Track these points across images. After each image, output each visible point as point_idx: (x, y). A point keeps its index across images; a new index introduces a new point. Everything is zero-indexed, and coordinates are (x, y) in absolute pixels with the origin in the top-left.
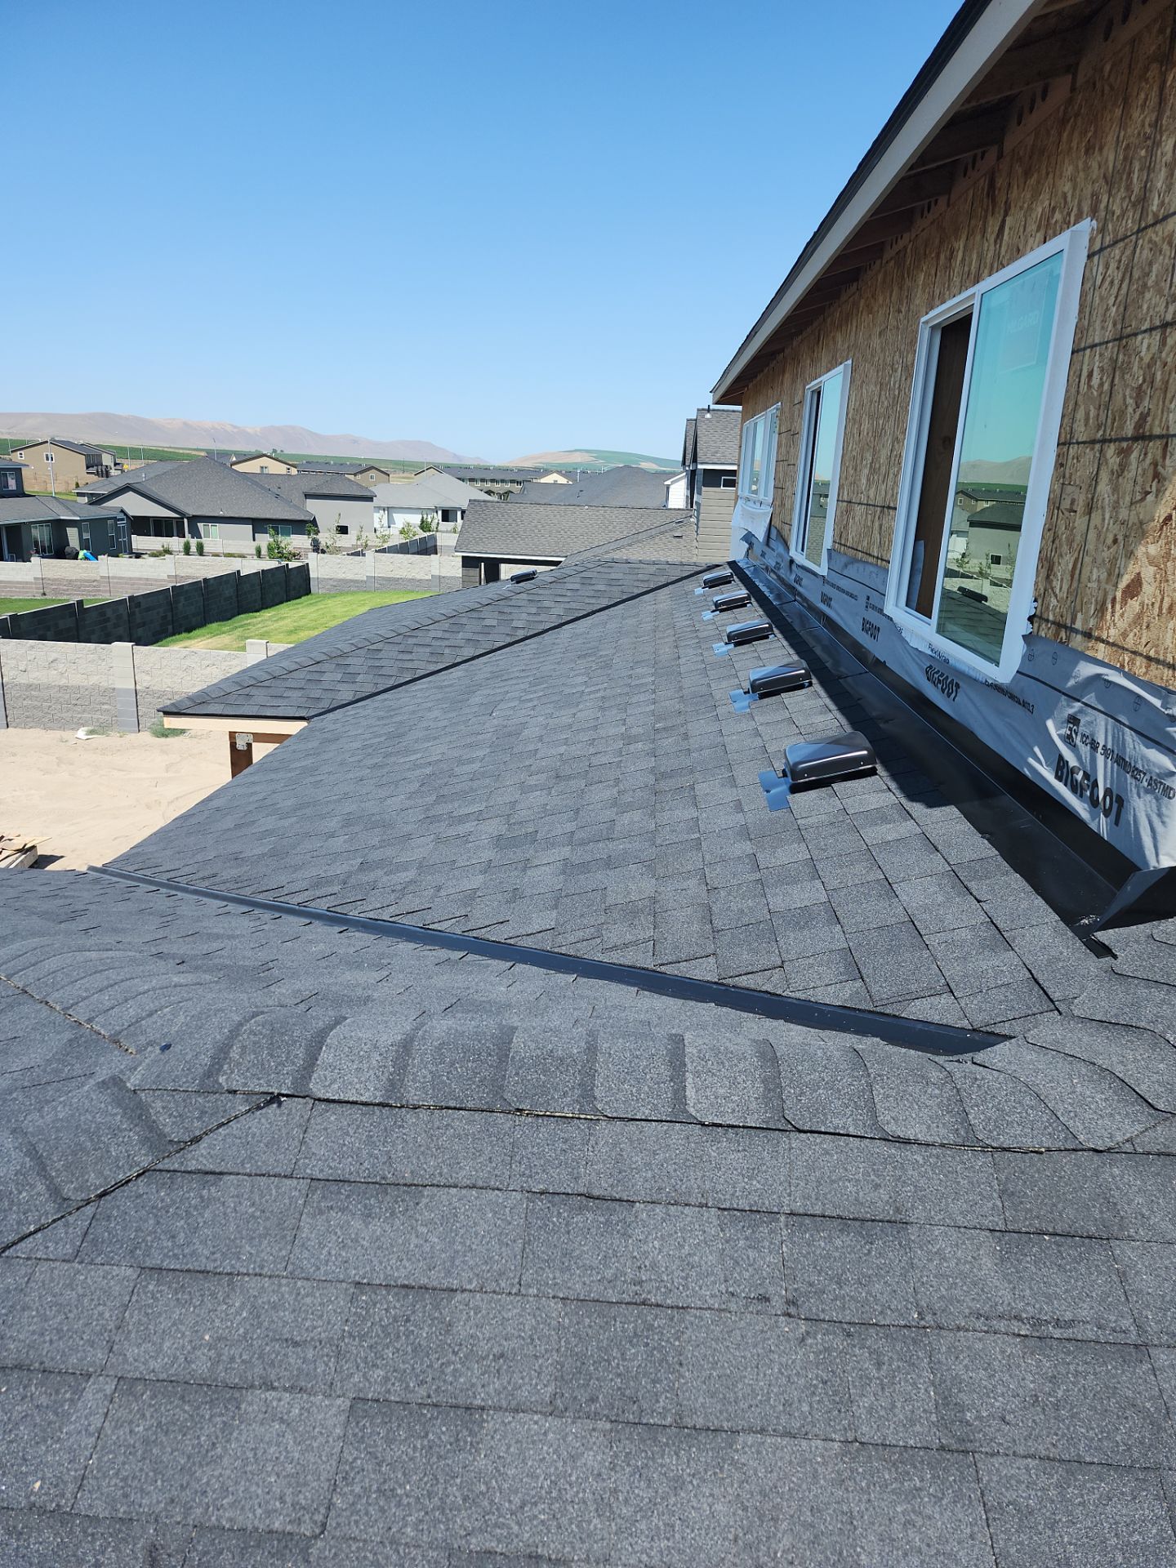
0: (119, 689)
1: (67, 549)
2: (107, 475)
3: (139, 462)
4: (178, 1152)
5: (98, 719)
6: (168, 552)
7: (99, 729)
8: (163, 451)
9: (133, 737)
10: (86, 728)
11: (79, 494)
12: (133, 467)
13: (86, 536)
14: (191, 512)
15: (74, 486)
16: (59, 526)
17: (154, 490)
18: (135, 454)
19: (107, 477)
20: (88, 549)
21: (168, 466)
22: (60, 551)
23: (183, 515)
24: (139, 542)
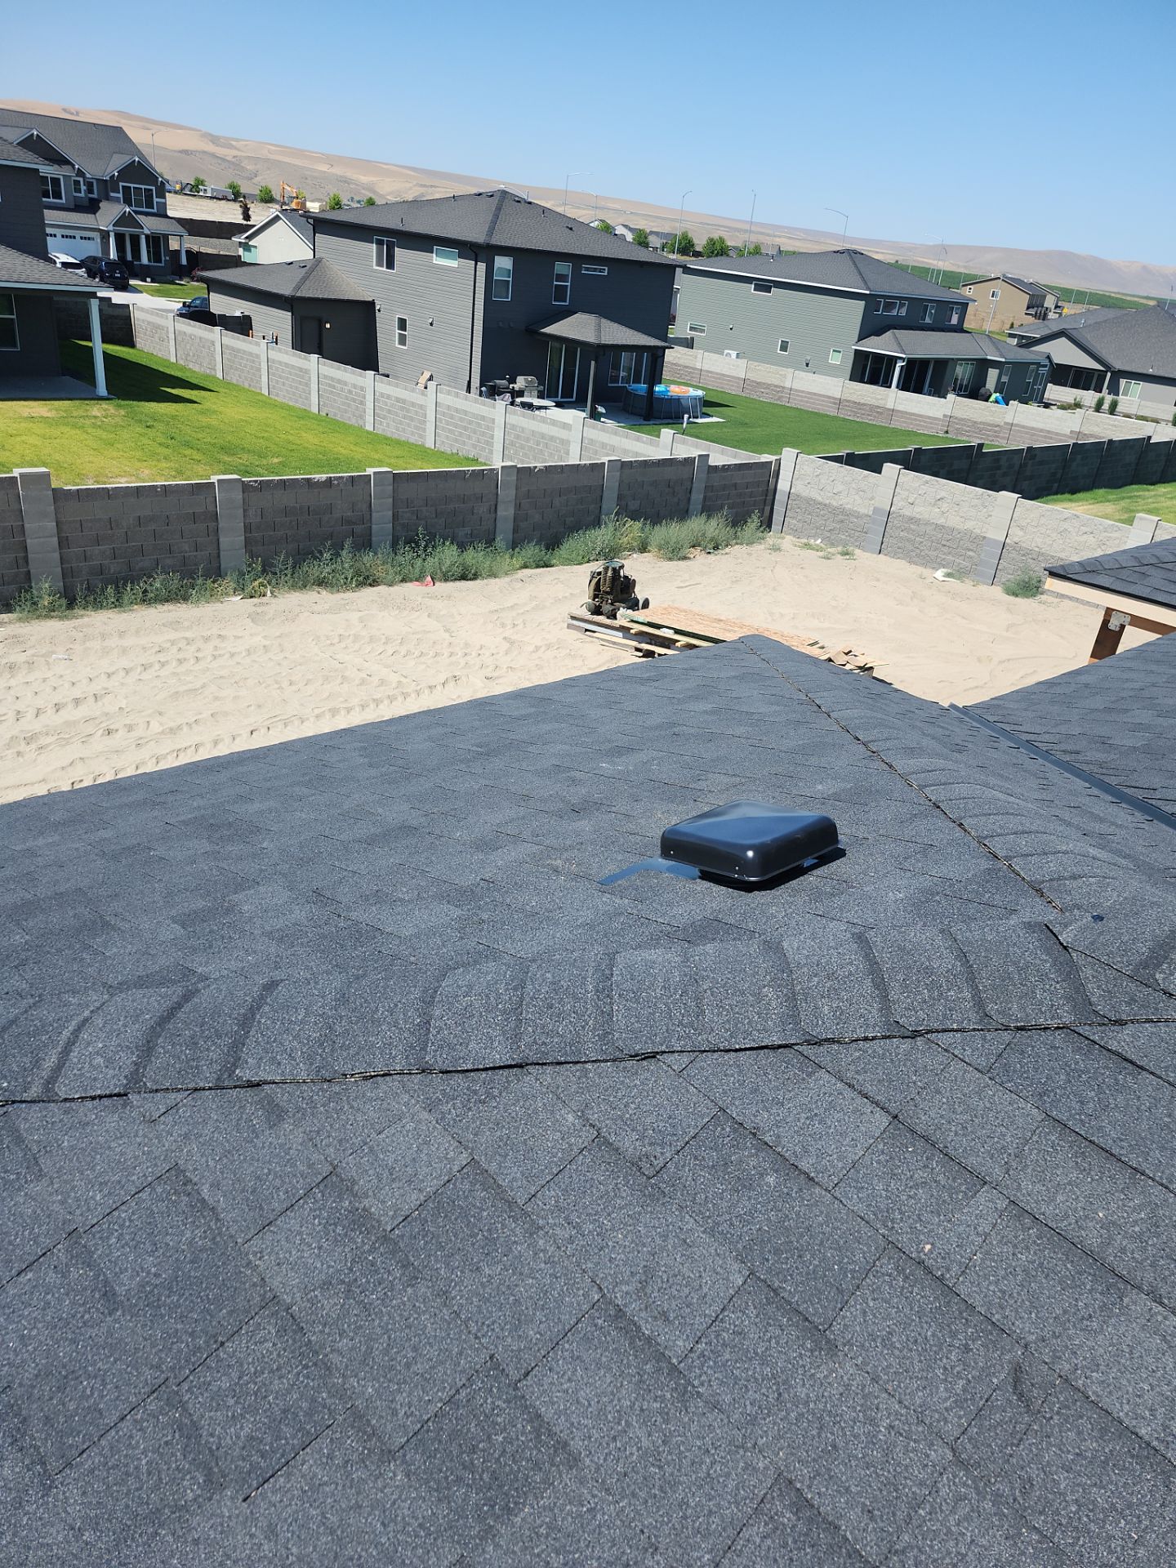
0: (990, 539)
1: (982, 391)
2: (1044, 317)
3: (1080, 306)
4: (1100, 1025)
5: (959, 563)
6: (1077, 405)
7: (957, 574)
8: (1110, 297)
9: (984, 589)
10: (945, 570)
11: (1011, 336)
12: (1072, 312)
13: (1005, 379)
14: (1118, 365)
15: (1009, 326)
16: (983, 365)
17: (1090, 339)
18: (1079, 297)
19: (1044, 319)
20: (1001, 393)
21: (1111, 314)
22: (975, 391)
23: (1108, 367)
24: (1054, 392)
